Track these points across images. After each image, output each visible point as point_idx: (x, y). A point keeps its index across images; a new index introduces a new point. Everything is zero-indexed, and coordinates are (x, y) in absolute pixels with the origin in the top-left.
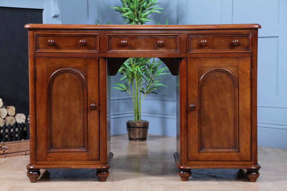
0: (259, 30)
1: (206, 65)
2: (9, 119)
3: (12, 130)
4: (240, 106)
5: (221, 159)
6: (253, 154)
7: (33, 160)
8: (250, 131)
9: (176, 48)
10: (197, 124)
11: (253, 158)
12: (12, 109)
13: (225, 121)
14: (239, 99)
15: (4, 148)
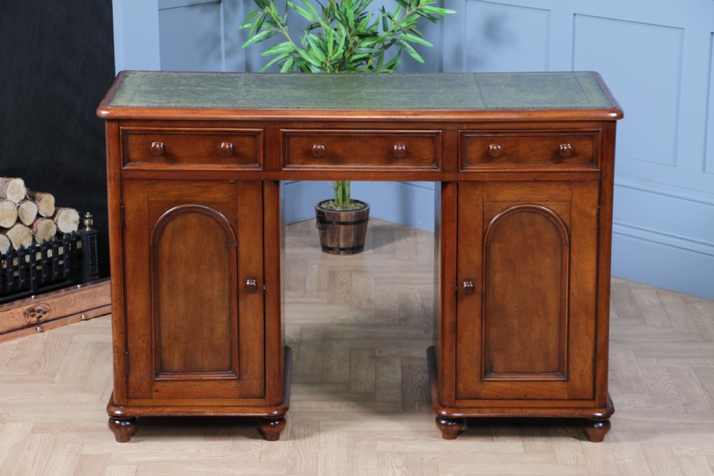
0: (619, 122)
1: (499, 198)
2: (41, 224)
3: (50, 253)
4: (572, 284)
5: (529, 396)
6: (598, 386)
7: (122, 396)
8: (593, 337)
9: (435, 161)
10: (478, 322)
11: (598, 393)
12: (48, 201)
13: (539, 316)
14: (572, 271)
15: (39, 311)
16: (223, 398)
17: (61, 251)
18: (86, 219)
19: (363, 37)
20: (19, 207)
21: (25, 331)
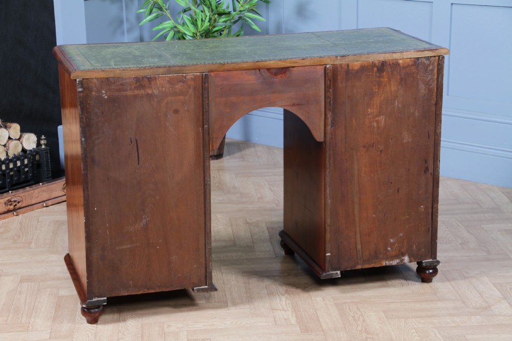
2: (12, 144)
3: (19, 164)
12: (15, 128)
15: (15, 201)
17: (26, 162)
18: (42, 139)
19: (220, 14)
21: (6, 215)
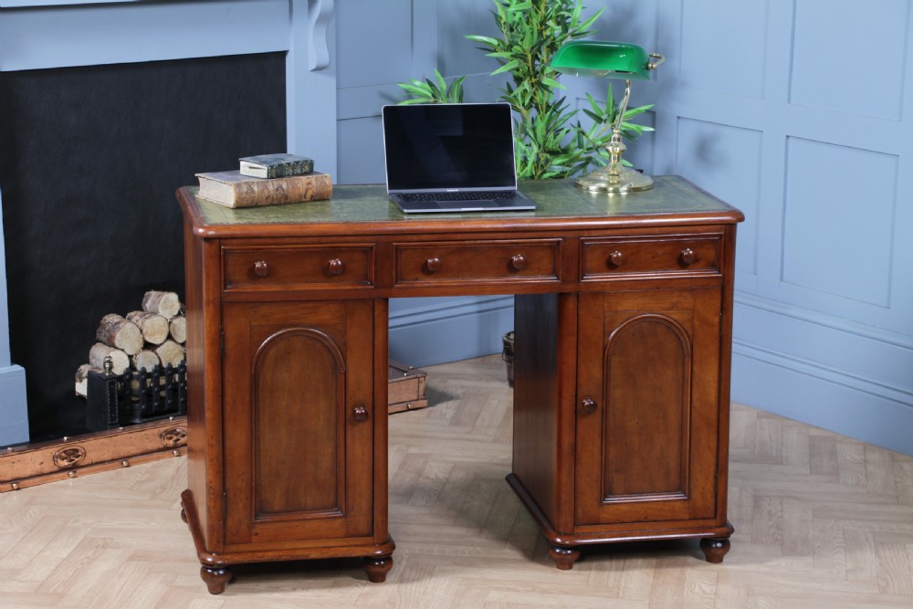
1: (620, 308)
4: (694, 398)
5: (650, 518)
6: (720, 503)
7: (218, 542)
8: (715, 452)
10: (598, 442)
11: (719, 510)
13: (660, 432)
14: (694, 383)
16: (328, 538)
19: (554, 153)
20: (170, 323)
21: (160, 454)
